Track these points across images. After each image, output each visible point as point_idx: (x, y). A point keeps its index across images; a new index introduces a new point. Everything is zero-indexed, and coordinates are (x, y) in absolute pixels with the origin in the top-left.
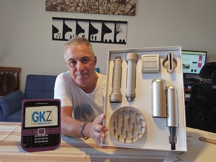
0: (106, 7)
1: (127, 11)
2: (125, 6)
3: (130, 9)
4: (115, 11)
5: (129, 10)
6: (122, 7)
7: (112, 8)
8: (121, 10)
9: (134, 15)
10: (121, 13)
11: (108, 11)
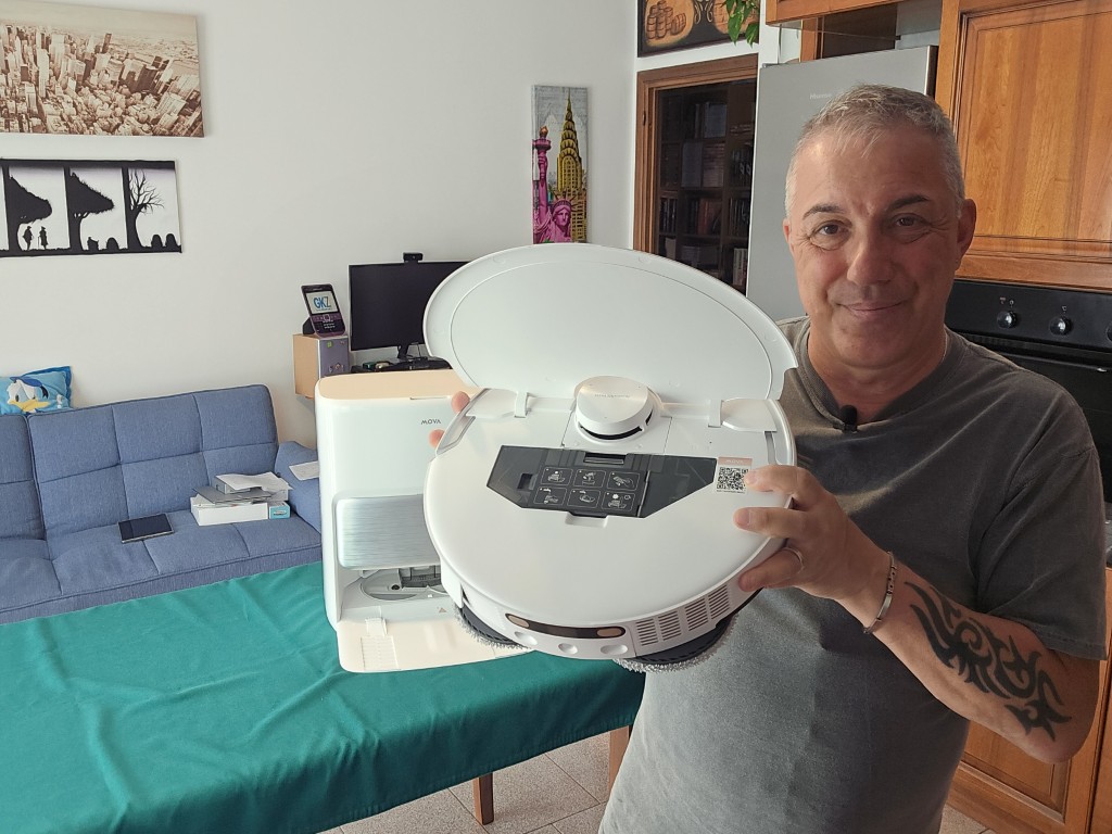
0: (75, 105)
1: (167, 120)
2: (158, 100)
3: (179, 114)
4: (116, 121)
5: (175, 117)
6: (145, 106)
7: (103, 111)
8: (142, 116)
9: (201, 134)
10: (146, 127)
11: (85, 121)
